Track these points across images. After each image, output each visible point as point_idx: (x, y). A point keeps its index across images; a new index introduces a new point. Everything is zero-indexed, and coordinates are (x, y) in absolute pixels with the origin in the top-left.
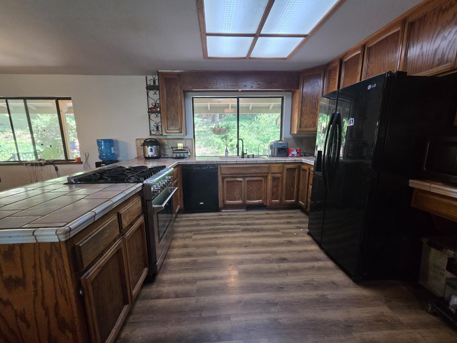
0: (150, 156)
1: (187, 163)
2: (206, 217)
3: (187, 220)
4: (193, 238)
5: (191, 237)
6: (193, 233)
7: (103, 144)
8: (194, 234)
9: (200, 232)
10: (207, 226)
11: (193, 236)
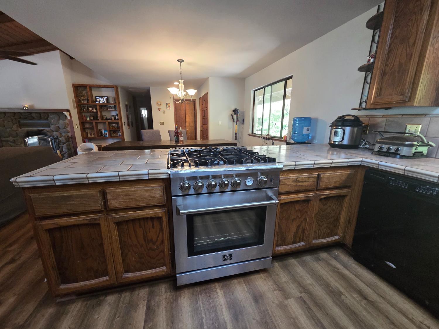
0: (337, 143)
1: (381, 168)
2: (379, 300)
3: (335, 268)
4: (286, 302)
5: (286, 296)
6: (303, 295)
7: (297, 123)
8: (301, 297)
9: (313, 308)
10: (348, 316)
11: (292, 300)
